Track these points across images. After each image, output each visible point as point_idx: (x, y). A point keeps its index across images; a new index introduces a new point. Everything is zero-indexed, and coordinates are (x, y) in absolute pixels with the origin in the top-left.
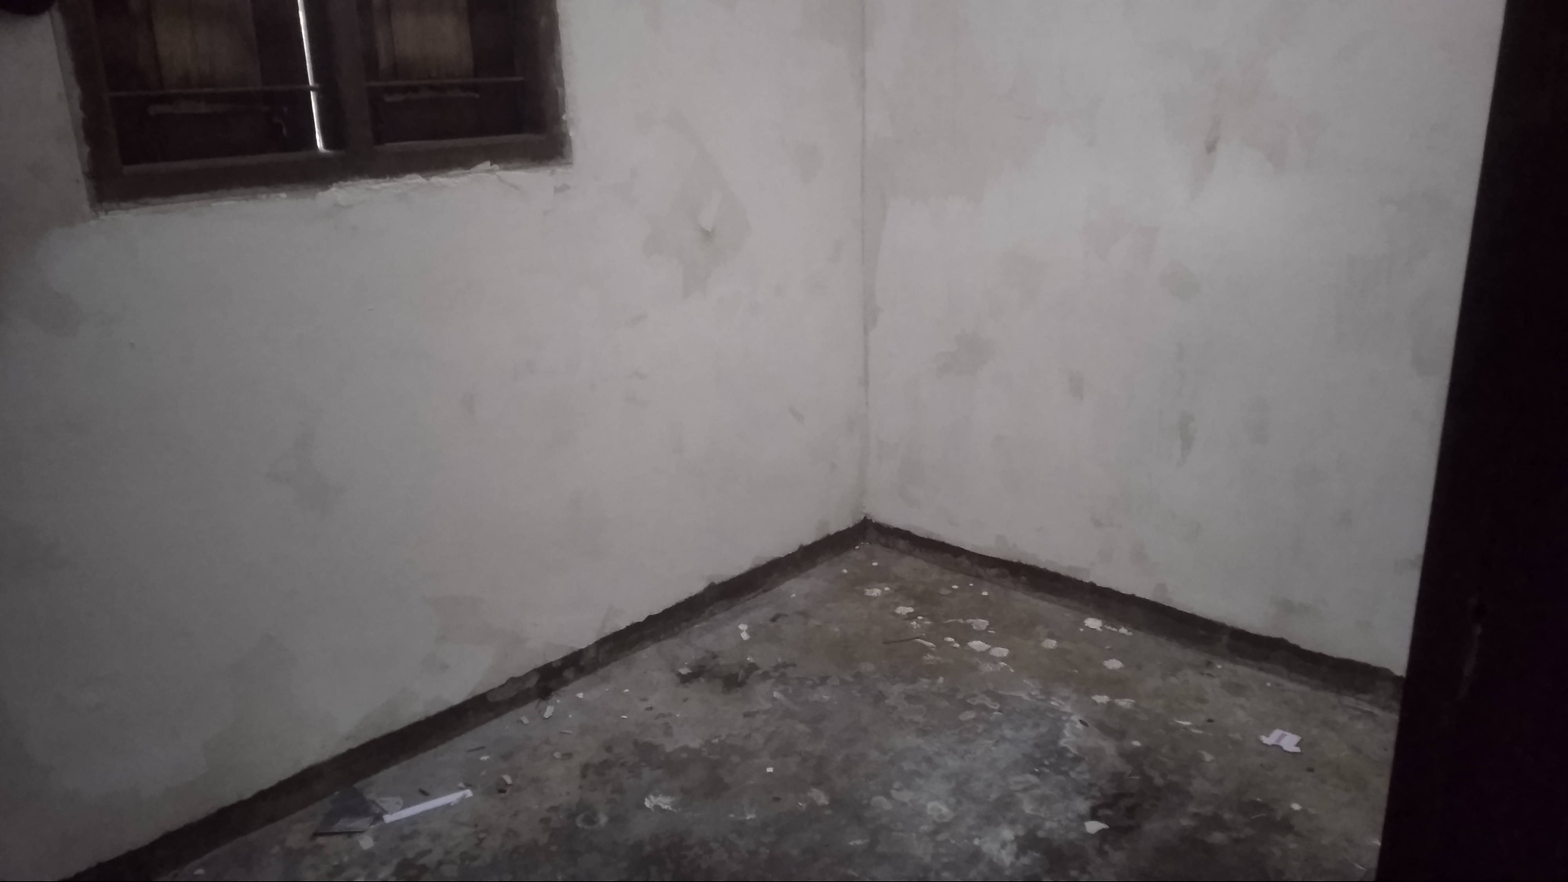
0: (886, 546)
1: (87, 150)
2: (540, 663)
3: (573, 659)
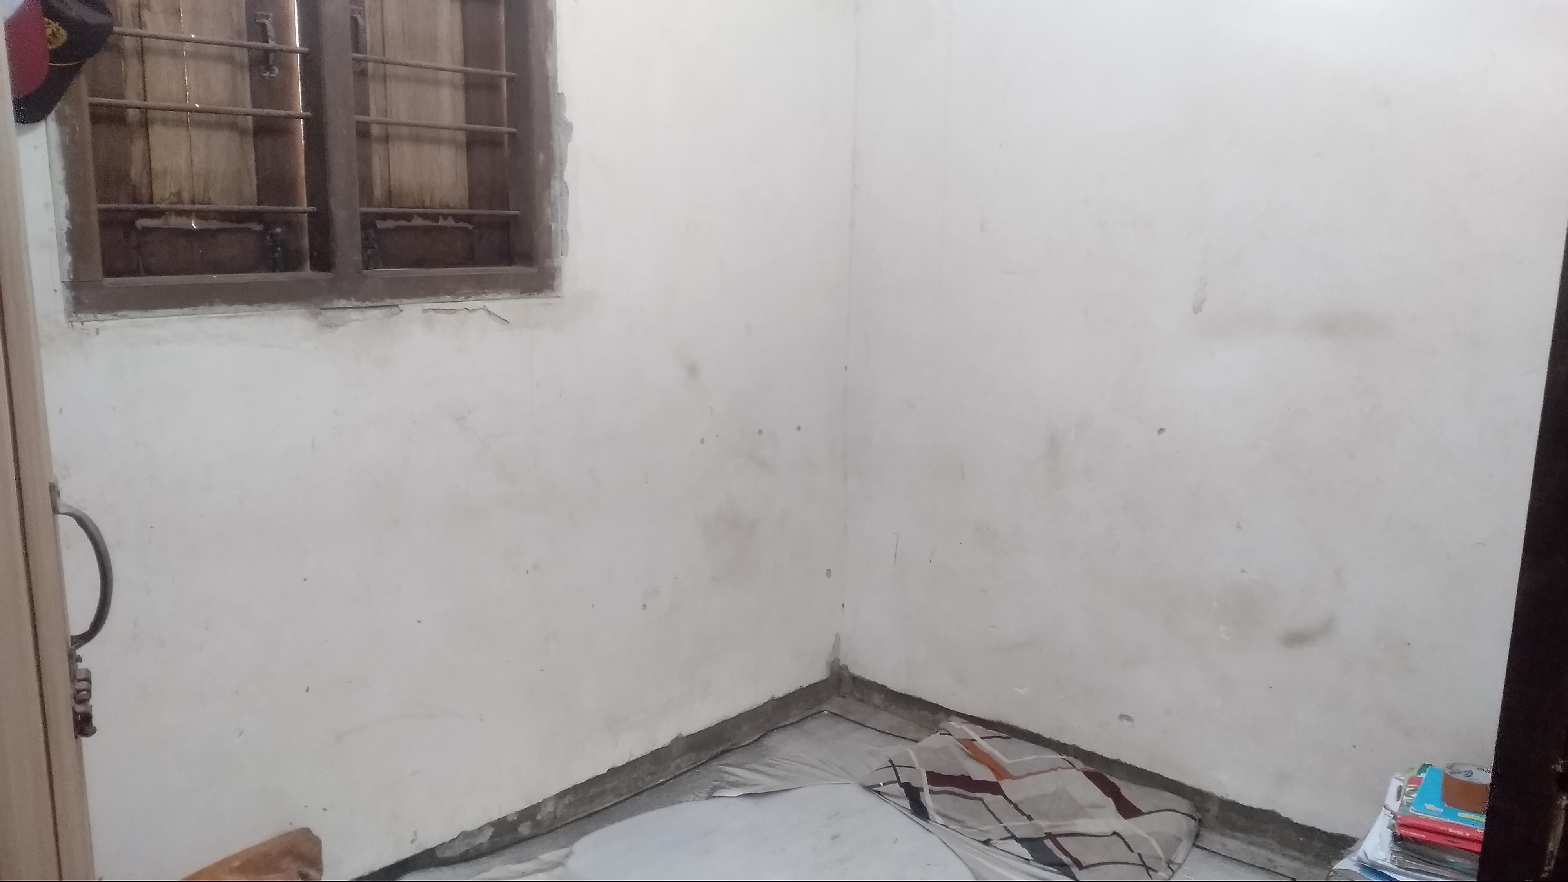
0: (861, 700)
1: (68, 259)
2: (495, 816)
3: (529, 813)
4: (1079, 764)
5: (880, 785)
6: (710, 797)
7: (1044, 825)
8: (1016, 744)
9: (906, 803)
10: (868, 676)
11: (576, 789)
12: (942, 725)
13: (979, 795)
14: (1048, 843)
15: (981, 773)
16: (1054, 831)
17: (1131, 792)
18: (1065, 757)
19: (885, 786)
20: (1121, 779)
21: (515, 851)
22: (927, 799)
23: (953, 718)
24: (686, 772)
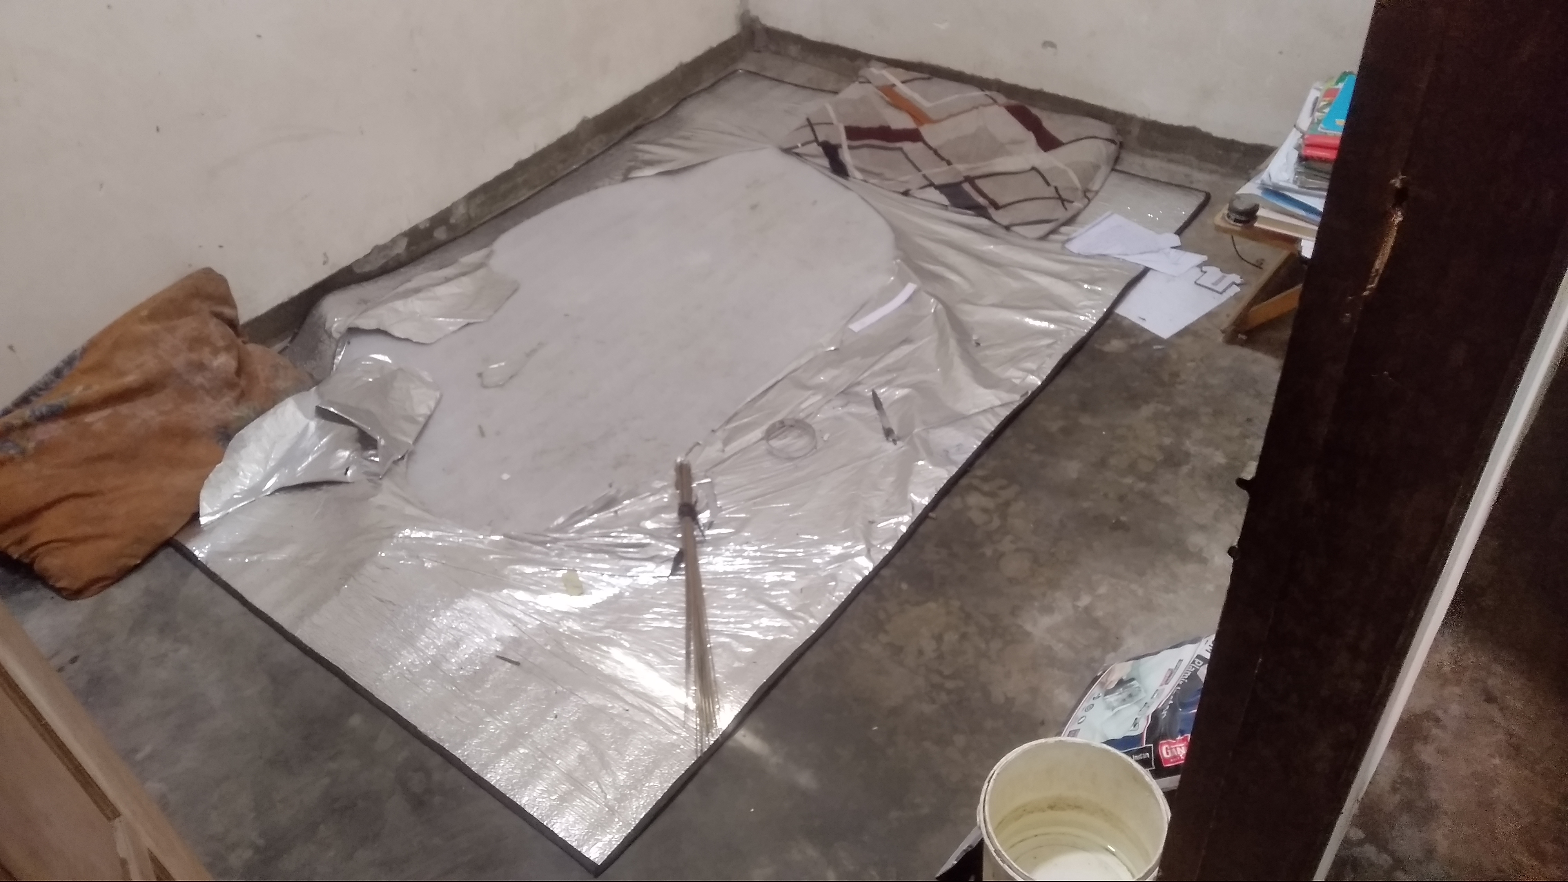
0: (777, 53)
2: (406, 226)
3: (441, 219)
4: (1002, 99)
5: (797, 147)
6: (626, 178)
7: (962, 169)
8: (938, 85)
9: (825, 162)
10: (782, 26)
11: (485, 188)
12: (862, 72)
13: (898, 145)
14: (967, 187)
15: (900, 121)
16: (973, 173)
17: (1052, 123)
18: (987, 92)
19: (804, 147)
20: (1043, 109)
21: (436, 257)
22: (846, 156)
23: (873, 63)
24: (598, 155)
